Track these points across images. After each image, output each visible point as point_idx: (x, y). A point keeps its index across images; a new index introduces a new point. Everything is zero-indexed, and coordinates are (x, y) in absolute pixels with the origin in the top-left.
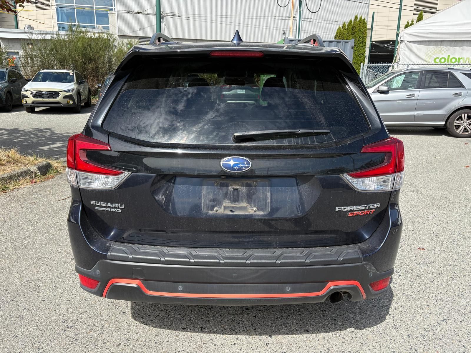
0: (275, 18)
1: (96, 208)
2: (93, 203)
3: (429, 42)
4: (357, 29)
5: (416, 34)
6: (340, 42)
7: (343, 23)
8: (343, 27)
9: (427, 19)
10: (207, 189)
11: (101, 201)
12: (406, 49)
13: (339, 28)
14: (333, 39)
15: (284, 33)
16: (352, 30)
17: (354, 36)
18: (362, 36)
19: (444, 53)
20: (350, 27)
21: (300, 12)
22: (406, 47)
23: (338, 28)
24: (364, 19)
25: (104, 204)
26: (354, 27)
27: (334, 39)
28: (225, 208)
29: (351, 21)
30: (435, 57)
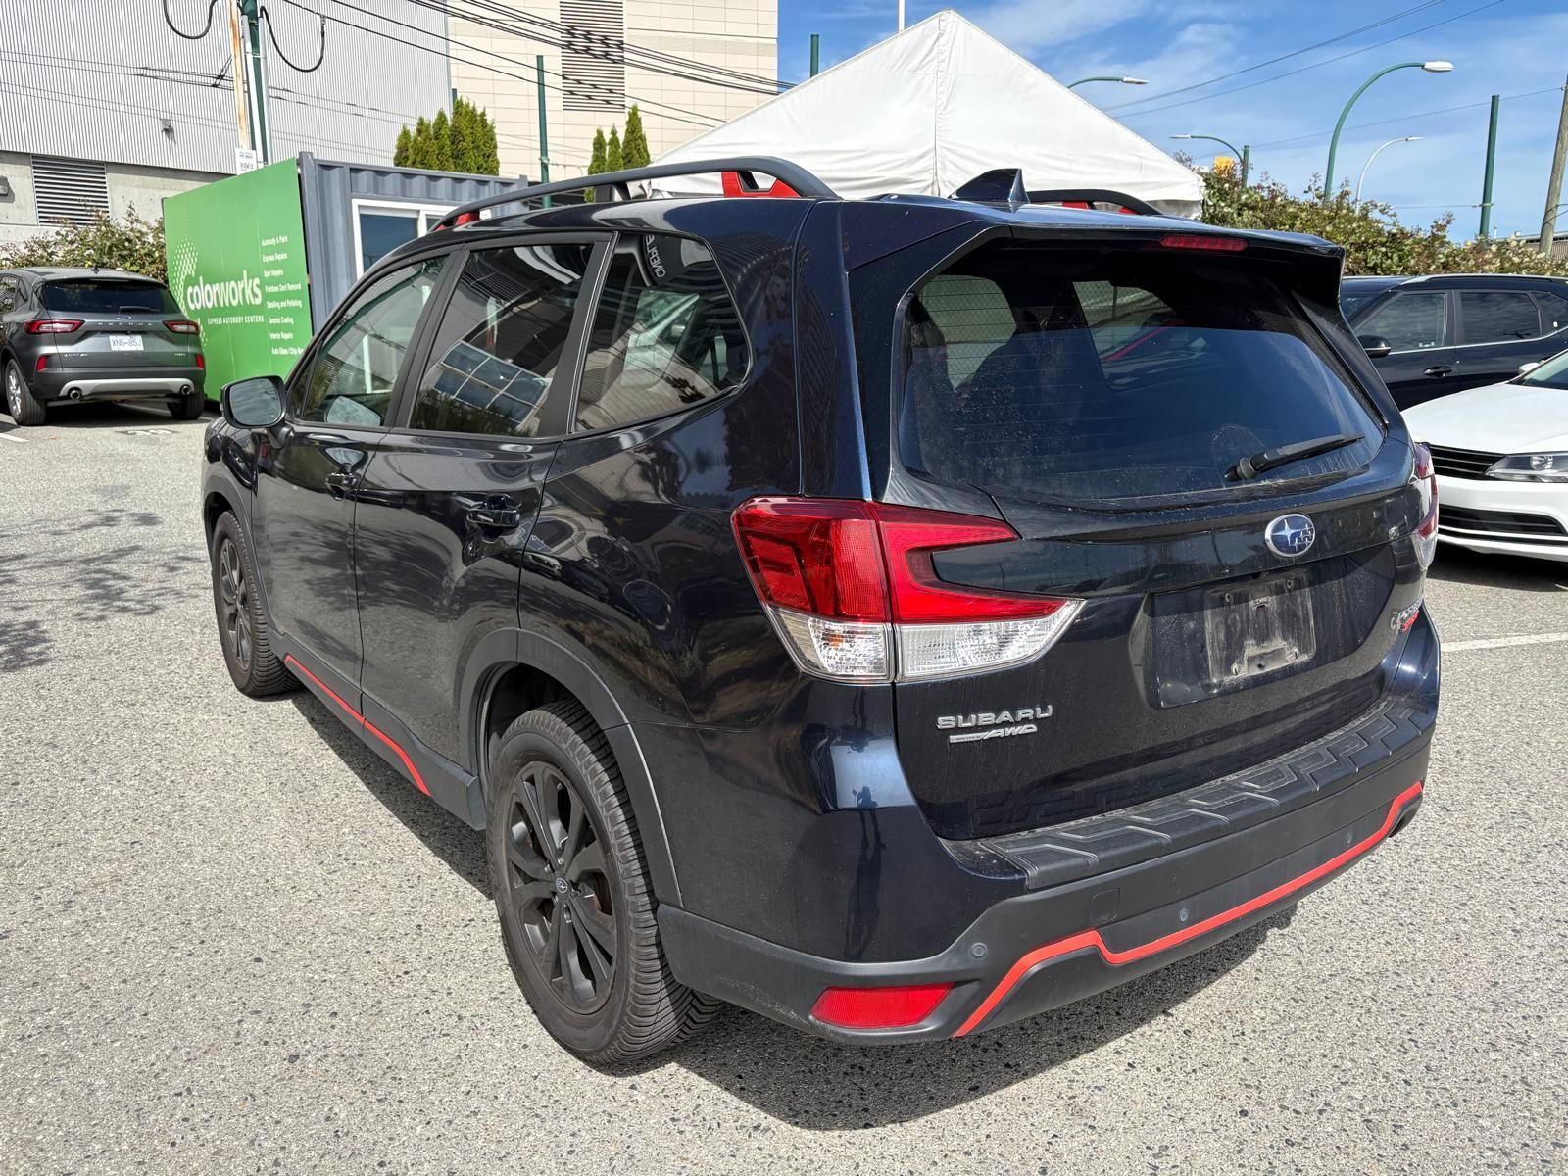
0: (145, 72)
1: (953, 739)
2: (944, 722)
4: (469, 139)
6: (436, 178)
7: (417, 121)
8: (420, 132)
10: (1214, 616)
11: (976, 712)
13: (405, 134)
14: (388, 163)
15: (166, 131)
16: (452, 143)
17: (461, 162)
18: (485, 165)
20: (442, 132)
21: (257, 62)
23: (399, 131)
24: (483, 114)
25: (986, 718)
26: (456, 135)
27: (392, 165)
28: (1251, 660)
29: (442, 116)
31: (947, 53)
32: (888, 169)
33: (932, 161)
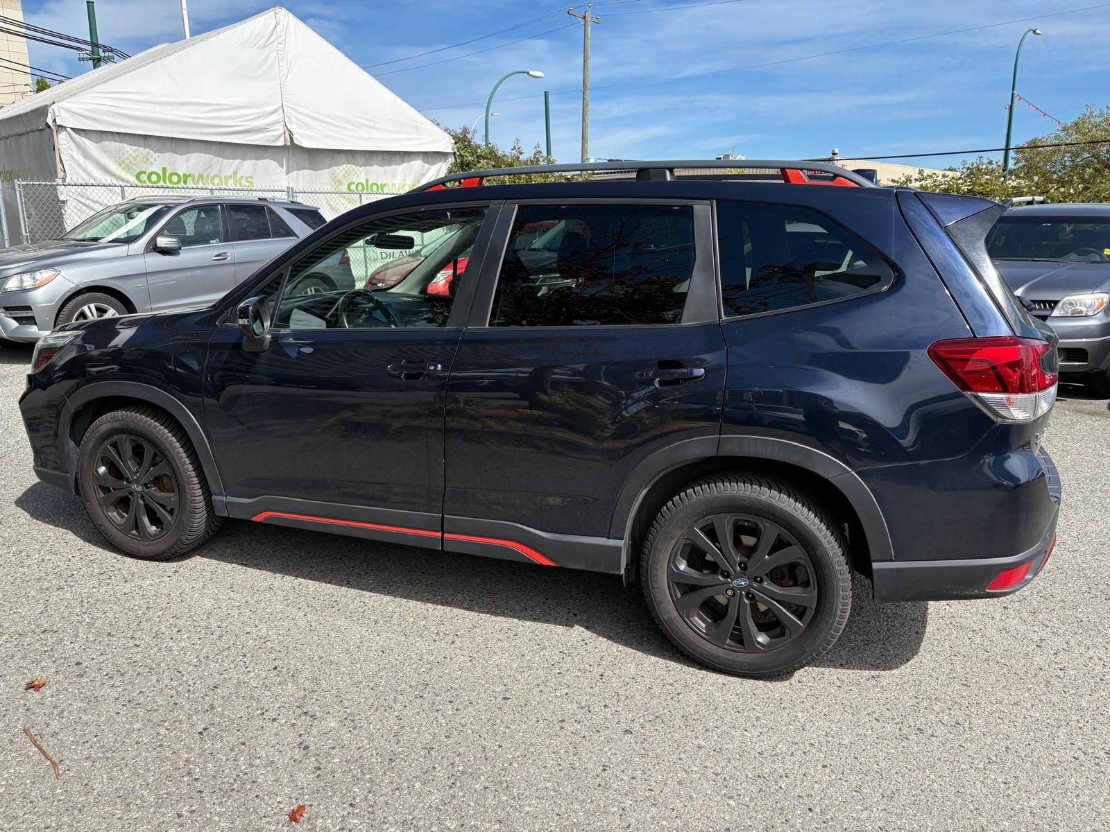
3: (121, 136)
5: (90, 114)
9: (107, 81)
12: (73, 146)
19: (154, 162)
22: (71, 142)
30: (139, 171)
31: (283, 38)
32: (250, 120)
33: (281, 116)
